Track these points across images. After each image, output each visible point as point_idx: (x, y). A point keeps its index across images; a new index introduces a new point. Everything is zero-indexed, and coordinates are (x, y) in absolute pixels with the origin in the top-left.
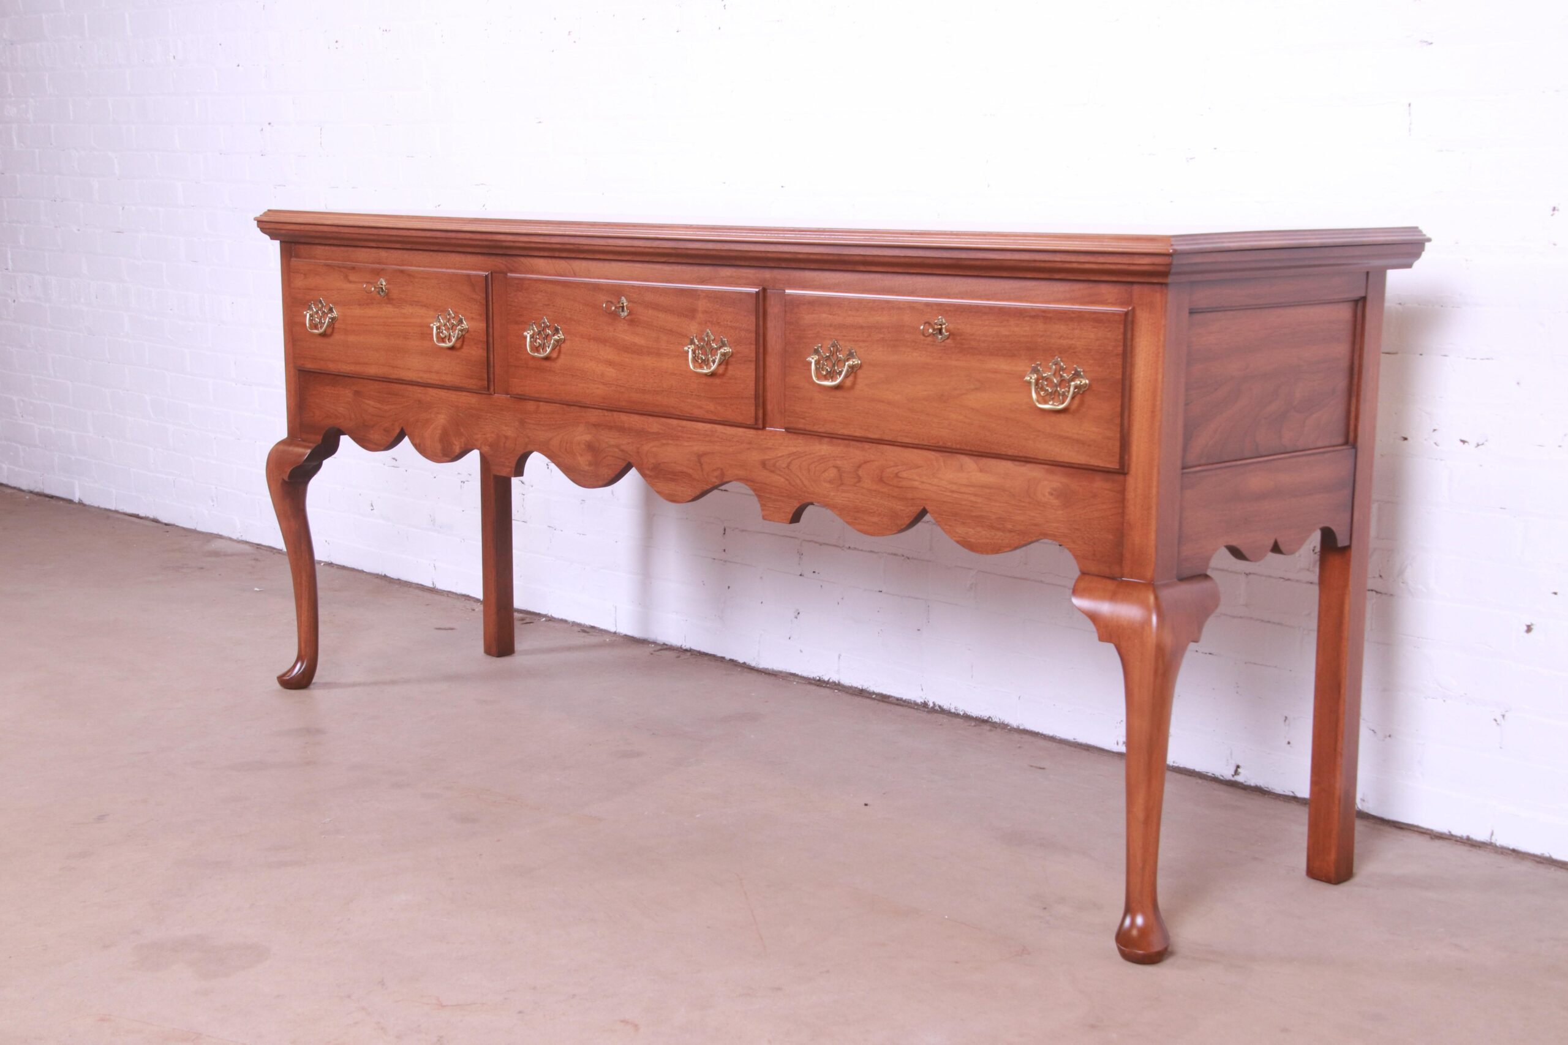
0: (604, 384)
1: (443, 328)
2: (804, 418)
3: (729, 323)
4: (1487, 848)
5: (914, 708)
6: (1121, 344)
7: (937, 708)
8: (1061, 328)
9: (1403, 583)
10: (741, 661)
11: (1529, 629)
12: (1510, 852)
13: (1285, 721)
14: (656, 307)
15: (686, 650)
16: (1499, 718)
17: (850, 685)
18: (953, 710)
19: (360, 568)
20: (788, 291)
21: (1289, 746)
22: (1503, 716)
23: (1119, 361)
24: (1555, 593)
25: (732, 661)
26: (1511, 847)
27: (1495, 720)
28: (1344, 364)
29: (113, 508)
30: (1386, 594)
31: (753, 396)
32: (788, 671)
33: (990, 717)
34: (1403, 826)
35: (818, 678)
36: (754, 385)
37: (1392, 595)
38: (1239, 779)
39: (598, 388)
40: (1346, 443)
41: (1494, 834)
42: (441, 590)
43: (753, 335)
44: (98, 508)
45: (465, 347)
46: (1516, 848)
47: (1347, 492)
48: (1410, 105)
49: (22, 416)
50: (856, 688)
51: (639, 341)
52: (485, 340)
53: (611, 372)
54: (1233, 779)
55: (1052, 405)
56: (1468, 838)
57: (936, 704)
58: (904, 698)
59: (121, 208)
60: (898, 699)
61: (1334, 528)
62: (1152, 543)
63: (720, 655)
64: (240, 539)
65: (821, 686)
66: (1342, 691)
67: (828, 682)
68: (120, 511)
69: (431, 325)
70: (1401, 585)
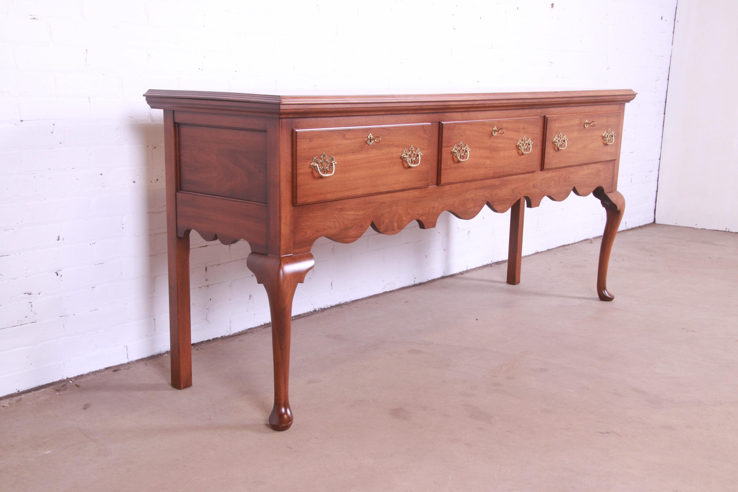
0: (484, 168)
2: (549, 164)
3: (530, 132)
6: (620, 122)
7: (320, 309)
8: (610, 119)
10: (220, 336)
14: (507, 129)
18: (326, 307)
20: (547, 116)
33: (340, 302)
36: (537, 155)
39: (482, 171)
51: (501, 145)
52: (430, 159)
53: (487, 162)
55: (610, 143)
63: (205, 339)
69: (402, 156)
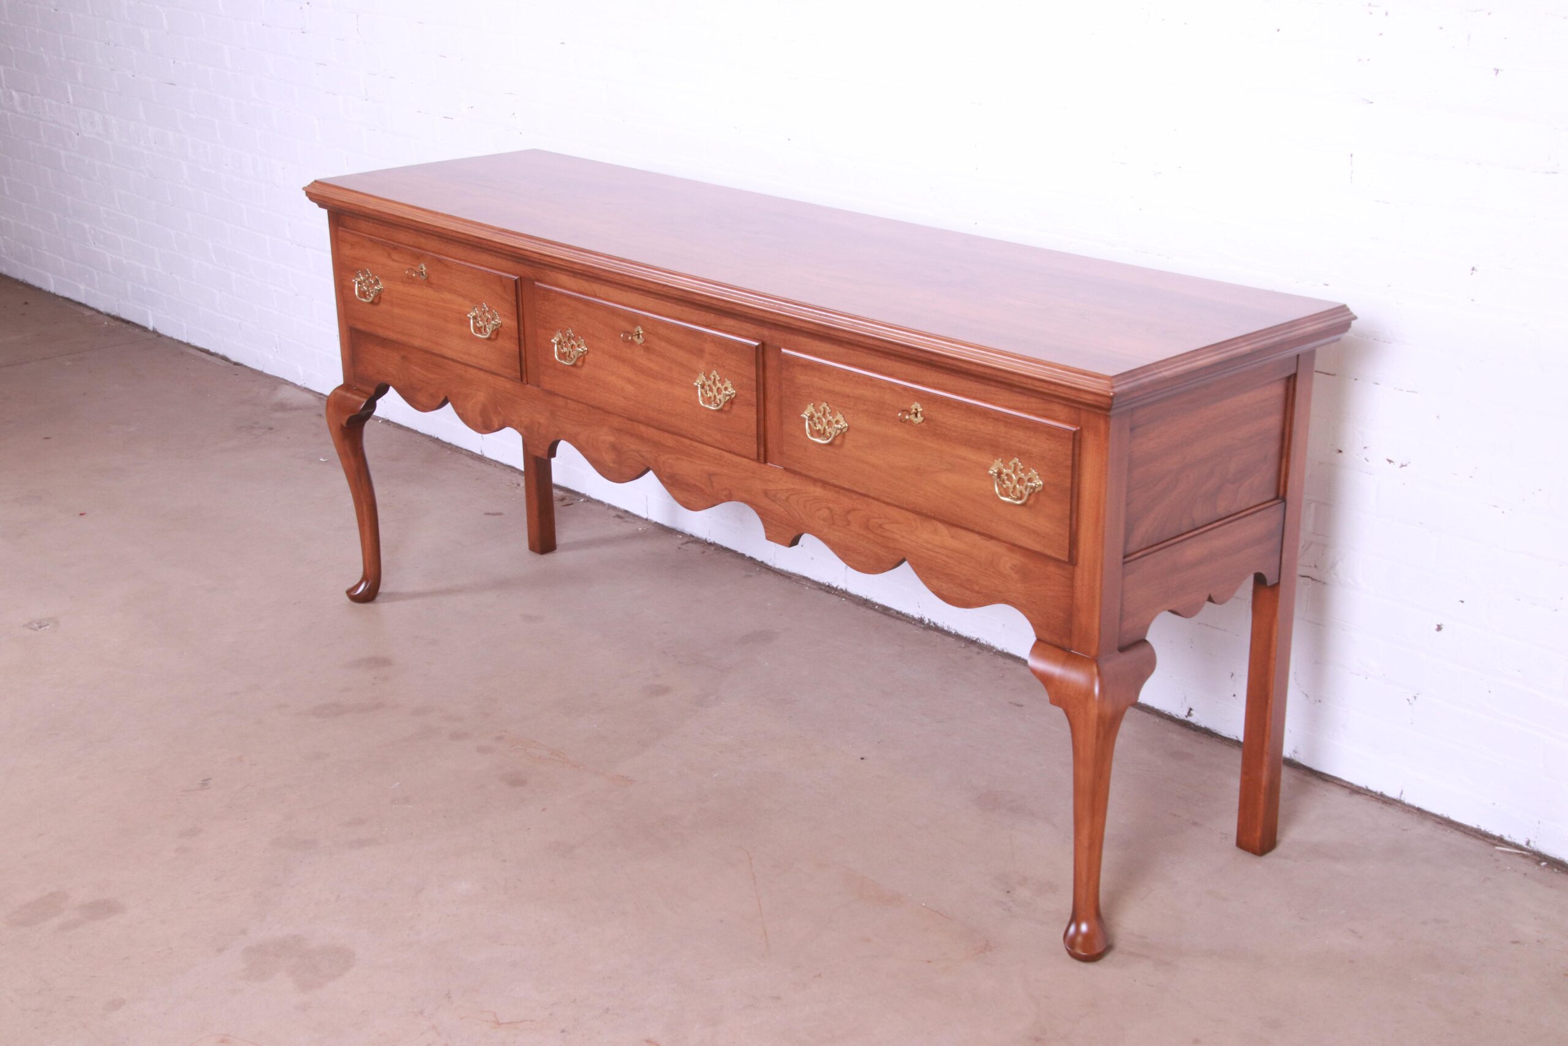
0: (624, 397)
1: (479, 319)
2: (799, 463)
3: (732, 368)
4: (1396, 806)
5: (911, 623)
6: (1070, 458)
7: (932, 624)
8: (1020, 434)
9: (1335, 574)
10: (760, 559)
11: (1439, 628)
12: (1415, 811)
13: (1232, 676)
14: (669, 341)
15: (711, 544)
16: (1412, 699)
17: (856, 594)
18: (946, 628)
19: (415, 428)
20: (784, 350)
21: (1234, 698)
22: (1415, 698)
23: (1069, 472)
24: (1462, 602)
25: (751, 558)
26: (1417, 806)
27: (1408, 700)
28: (1276, 432)
29: (185, 341)
30: (1320, 581)
31: (756, 436)
32: (801, 574)
33: (978, 639)
34: (1327, 778)
35: (827, 584)
36: (755, 426)
37: (1325, 583)
38: (1192, 719)
39: (618, 400)
40: (1277, 498)
41: (1404, 793)
42: (488, 459)
43: (754, 384)
44: (171, 339)
45: (499, 339)
46: (1421, 807)
47: (1279, 538)
48: (1352, 155)
49: (94, 243)
50: (861, 597)
51: (656, 368)
52: (517, 336)
53: (630, 388)
54: (1186, 719)
55: (1012, 498)
56: (1382, 795)
57: (932, 620)
58: (903, 612)
59: (172, 61)
60: (898, 613)
61: (1263, 572)
62: (1096, 626)
63: (740, 551)
64: (304, 386)
65: (830, 593)
66: (1269, 702)
67: (836, 589)
68: (192, 344)
69: (468, 315)
70: (1334, 576)
